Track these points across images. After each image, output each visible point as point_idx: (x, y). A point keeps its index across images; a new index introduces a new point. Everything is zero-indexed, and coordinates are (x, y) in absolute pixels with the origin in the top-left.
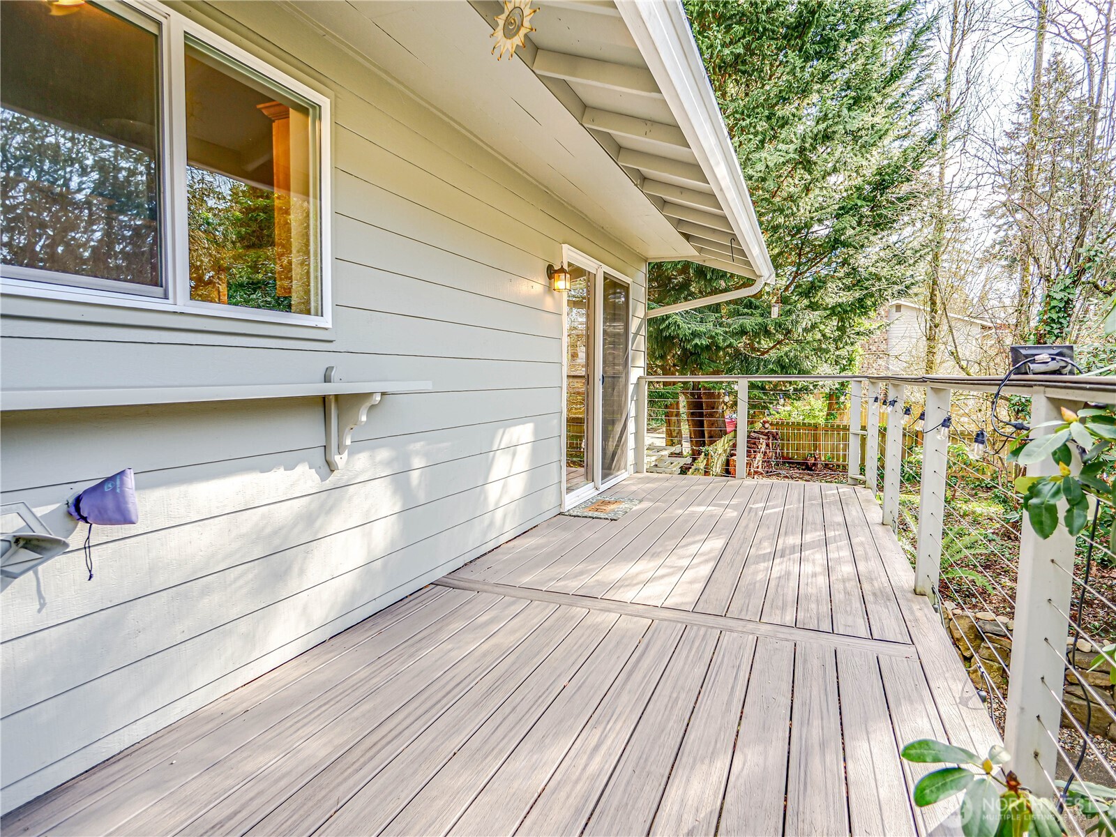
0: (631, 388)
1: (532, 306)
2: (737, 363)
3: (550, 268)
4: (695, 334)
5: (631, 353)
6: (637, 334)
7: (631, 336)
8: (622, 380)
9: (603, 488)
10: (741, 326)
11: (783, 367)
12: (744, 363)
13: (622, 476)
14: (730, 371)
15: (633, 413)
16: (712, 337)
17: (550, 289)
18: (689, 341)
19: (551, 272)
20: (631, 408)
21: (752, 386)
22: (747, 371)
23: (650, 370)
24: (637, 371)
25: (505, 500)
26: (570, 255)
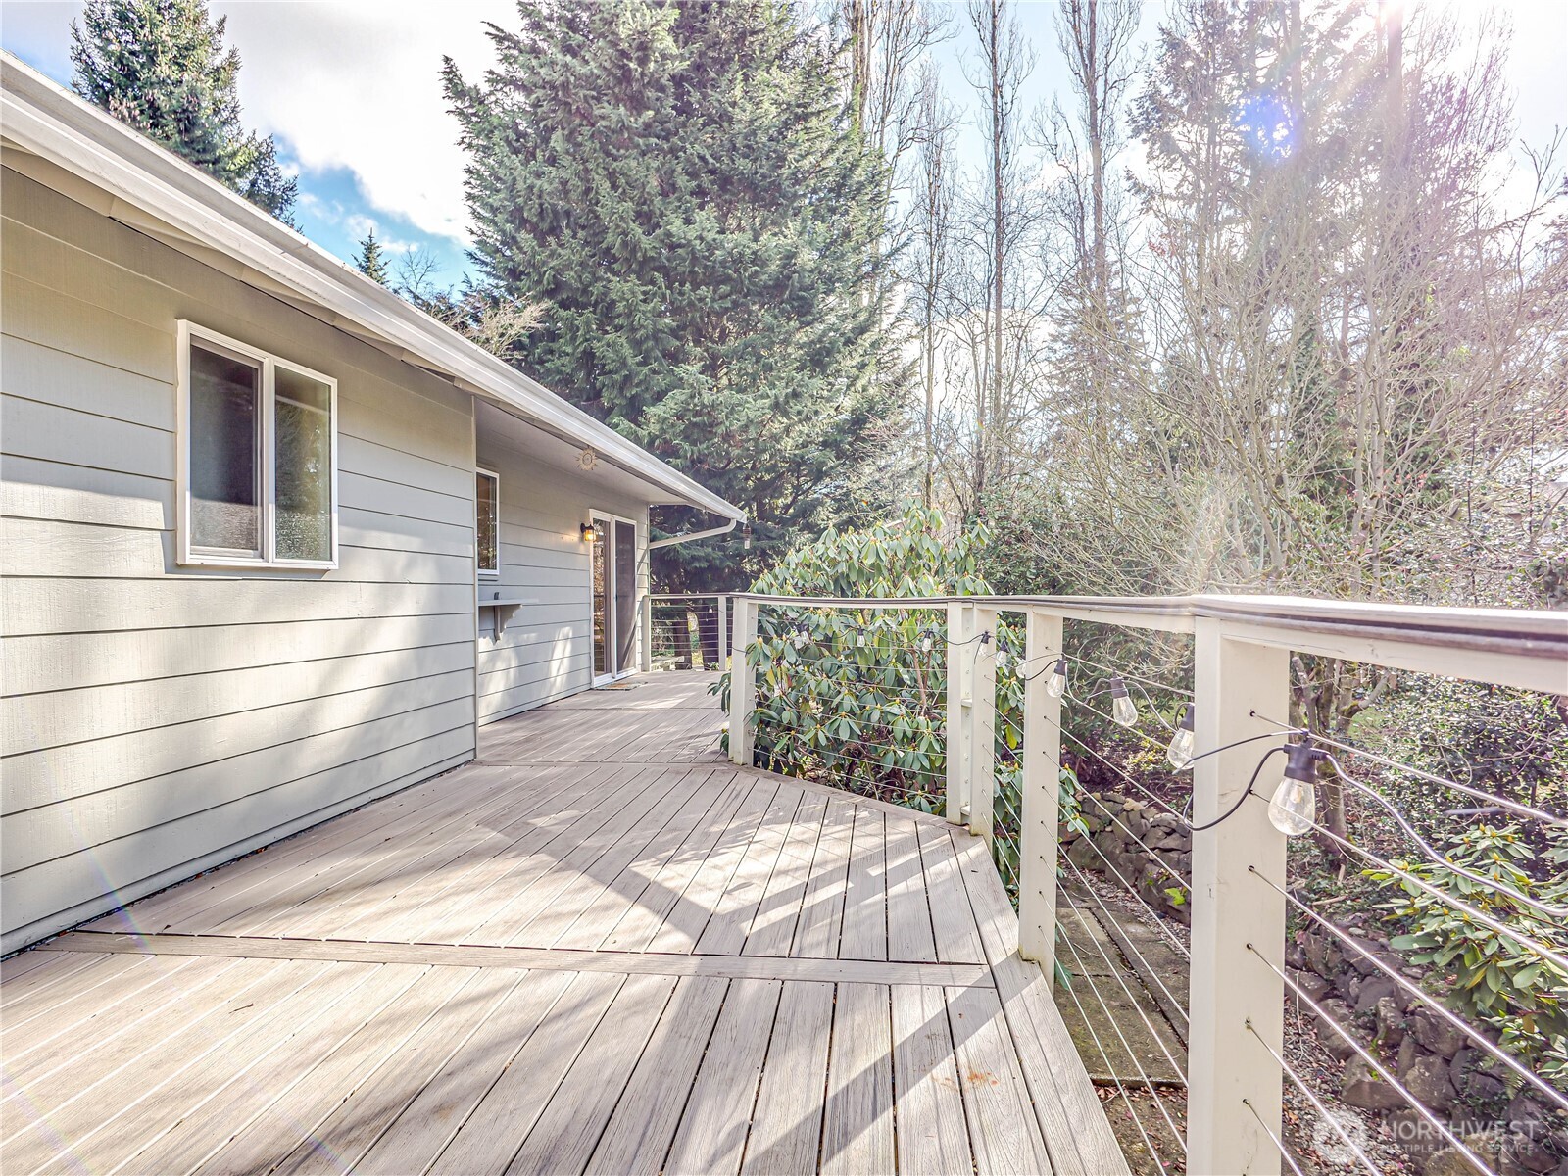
0: (637, 605)
1: (571, 551)
3: (582, 525)
4: (694, 558)
5: (637, 577)
6: (641, 561)
7: (637, 564)
8: (630, 599)
9: (618, 677)
13: (633, 672)
15: (639, 624)
17: (582, 539)
19: (583, 529)
20: (638, 620)
23: (654, 590)
24: (642, 590)
25: (561, 672)
26: (594, 514)
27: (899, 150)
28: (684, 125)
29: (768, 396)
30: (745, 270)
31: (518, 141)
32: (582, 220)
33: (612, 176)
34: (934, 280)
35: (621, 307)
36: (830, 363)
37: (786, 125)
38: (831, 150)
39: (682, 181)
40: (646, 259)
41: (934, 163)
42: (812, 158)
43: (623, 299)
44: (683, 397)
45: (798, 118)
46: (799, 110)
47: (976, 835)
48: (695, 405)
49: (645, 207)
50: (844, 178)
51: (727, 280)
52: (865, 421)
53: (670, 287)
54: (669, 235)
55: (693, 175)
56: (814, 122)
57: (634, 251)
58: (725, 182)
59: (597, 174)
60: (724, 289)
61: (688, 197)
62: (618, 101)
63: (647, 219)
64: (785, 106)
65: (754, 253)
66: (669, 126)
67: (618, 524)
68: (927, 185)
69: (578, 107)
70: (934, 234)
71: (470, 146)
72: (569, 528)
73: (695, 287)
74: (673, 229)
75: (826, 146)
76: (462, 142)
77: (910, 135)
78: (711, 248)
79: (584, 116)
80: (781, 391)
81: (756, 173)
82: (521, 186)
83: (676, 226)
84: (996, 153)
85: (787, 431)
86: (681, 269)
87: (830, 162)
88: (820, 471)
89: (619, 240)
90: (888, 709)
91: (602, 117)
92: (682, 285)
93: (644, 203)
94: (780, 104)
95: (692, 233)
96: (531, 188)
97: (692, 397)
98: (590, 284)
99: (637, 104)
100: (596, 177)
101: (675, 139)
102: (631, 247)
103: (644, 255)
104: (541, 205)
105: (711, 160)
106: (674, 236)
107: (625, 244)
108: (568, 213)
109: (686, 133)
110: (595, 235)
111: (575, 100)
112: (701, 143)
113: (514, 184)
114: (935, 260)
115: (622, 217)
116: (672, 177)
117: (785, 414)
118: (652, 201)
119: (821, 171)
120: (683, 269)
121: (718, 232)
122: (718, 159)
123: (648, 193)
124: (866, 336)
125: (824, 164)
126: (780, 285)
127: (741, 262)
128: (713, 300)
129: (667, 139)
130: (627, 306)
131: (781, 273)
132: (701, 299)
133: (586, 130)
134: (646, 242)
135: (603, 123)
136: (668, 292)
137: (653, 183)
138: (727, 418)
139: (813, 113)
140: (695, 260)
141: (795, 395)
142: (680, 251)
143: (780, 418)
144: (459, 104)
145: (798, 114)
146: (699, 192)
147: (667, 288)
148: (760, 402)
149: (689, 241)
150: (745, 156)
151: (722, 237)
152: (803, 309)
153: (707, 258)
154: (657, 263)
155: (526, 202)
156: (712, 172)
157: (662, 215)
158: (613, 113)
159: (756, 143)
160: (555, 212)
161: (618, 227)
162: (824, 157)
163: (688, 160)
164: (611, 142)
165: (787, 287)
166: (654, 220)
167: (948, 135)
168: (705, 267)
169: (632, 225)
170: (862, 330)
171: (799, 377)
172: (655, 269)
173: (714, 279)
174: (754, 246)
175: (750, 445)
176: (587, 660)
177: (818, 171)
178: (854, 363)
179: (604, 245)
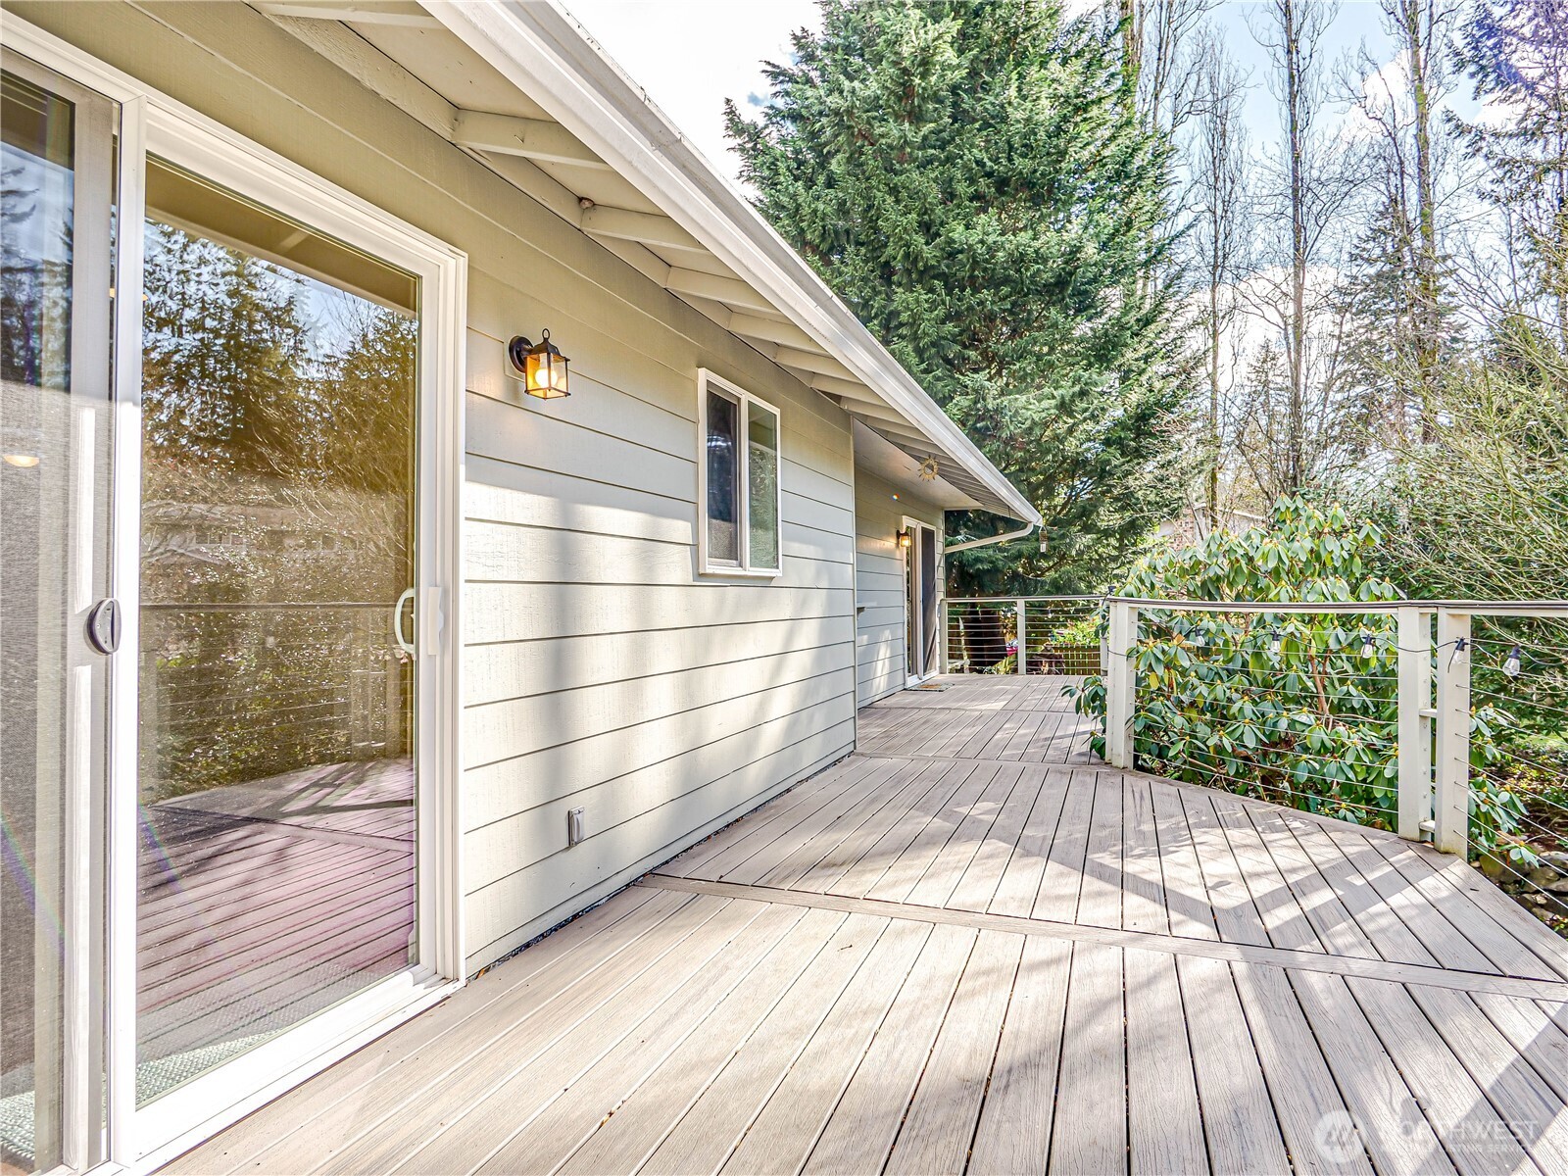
0: (937, 607)
1: (888, 556)
2: (1016, 584)
3: (898, 532)
4: (978, 560)
5: (936, 581)
6: (939, 567)
7: (936, 569)
8: (932, 603)
9: (924, 678)
10: (1019, 551)
11: (1057, 588)
12: (1022, 585)
13: (934, 673)
14: (1007, 592)
15: (939, 627)
16: (992, 562)
17: (898, 545)
18: (971, 566)
19: (899, 535)
20: (938, 623)
21: (1030, 606)
22: (1024, 592)
23: (949, 594)
24: (940, 594)
25: (884, 673)
26: (907, 522)
27: (1174, 126)
28: (959, 133)
29: (1054, 397)
30: (1027, 269)
31: (798, 168)
32: (862, 237)
33: (894, 191)
34: (1220, 260)
35: (904, 317)
36: (1115, 358)
37: (1065, 119)
38: (1113, 138)
39: (962, 188)
40: (927, 268)
41: (1219, 135)
42: (1091, 148)
43: (907, 308)
44: (967, 403)
45: (1077, 109)
46: (1078, 101)
47: (1447, 853)
48: (979, 410)
49: (926, 217)
50: (1124, 164)
51: (1007, 280)
52: (1153, 415)
53: (950, 293)
54: (951, 242)
55: (972, 181)
56: (1094, 111)
57: (915, 261)
58: (1002, 184)
59: (879, 191)
60: (1005, 290)
61: (967, 203)
62: (897, 117)
63: (928, 229)
64: (1062, 99)
65: (1036, 252)
66: (945, 135)
67: (924, 530)
68: (1210, 159)
69: (860, 130)
70: (1219, 212)
71: (749, 179)
72: (888, 534)
73: (976, 290)
74: (955, 236)
75: (1107, 134)
76: (741, 176)
77: (1186, 109)
78: (992, 250)
79: (865, 137)
80: (1066, 390)
81: (1035, 171)
82: (806, 211)
83: (958, 232)
84: (1293, 115)
85: (1071, 431)
86: (960, 275)
87: (1112, 149)
88: (1103, 470)
89: (902, 252)
90: (1296, 718)
91: (882, 136)
92: (963, 290)
93: (925, 213)
94: (1059, 98)
95: (974, 237)
96: (815, 211)
97: (976, 402)
98: (871, 298)
99: (916, 117)
100: (879, 194)
101: (951, 148)
102: (912, 258)
103: (925, 266)
104: (824, 227)
105: (989, 164)
106: (954, 242)
107: (907, 255)
108: (847, 232)
109: (962, 140)
110: (874, 250)
111: (857, 123)
112: (976, 149)
113: (797, 210)
114: (1221, 237)
115: (905, 229)
116: (950, 186)
117: (1071, 415)
118: (932, 210)
119: (1101, 160)
120: (963, 274)
121: (1000, 234)
122: (996, 161)
123: (930, 203)
124: (1153, 326)
125: (1106, 153)
126: (1061, 282)
127: (1022, 261)
128: (993, 303)
129: (943, 148)
130: (913, 316)
131: (1064, 269)
132: (981, 303)
133: (868, 149)
134: (928, 252)
135: (884, 141)
136: (948, 298)
137: (935, 193)
138: (1011, 421)
139: (1093, 102)
140: (975, 263)
141: (1083, 394)
142: (960, 256)
143: (1065, 418)
144: (739, 141)
145: (1078, 106)
146: (977, 197)
147: (947, 295)
148: (1045, 404)
149: (970, 247)
150: (1024, 156)
151: (1003, 239)
152: (1085, 305)
153: (987, 261)
154: (936, 271)
155: (809, 226)
156: (989, 175)
157: (942, 224)
158: (893, 130)
159: (1036, 140)
160: (836, 232)
161: (901, 239)
162: (1104, 146)
163: (964, 166)
164: (892, 159)
165: (1068, 283)
166: (933, 230)
167: (1234, 103)
168: (985, 270)
169: (915, 237)
170: (1147, 322)
171: (1086, 375)
172: (935, 277)
173: (994, 283)
174: (1036, 244)
175: (1032, 448)
176: (902, 662)
177: (1098, 161)
178: (1139, 354)
179: (882, 260)
